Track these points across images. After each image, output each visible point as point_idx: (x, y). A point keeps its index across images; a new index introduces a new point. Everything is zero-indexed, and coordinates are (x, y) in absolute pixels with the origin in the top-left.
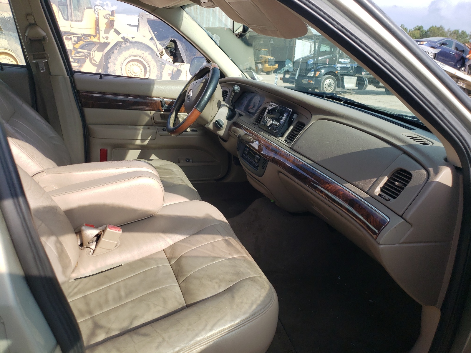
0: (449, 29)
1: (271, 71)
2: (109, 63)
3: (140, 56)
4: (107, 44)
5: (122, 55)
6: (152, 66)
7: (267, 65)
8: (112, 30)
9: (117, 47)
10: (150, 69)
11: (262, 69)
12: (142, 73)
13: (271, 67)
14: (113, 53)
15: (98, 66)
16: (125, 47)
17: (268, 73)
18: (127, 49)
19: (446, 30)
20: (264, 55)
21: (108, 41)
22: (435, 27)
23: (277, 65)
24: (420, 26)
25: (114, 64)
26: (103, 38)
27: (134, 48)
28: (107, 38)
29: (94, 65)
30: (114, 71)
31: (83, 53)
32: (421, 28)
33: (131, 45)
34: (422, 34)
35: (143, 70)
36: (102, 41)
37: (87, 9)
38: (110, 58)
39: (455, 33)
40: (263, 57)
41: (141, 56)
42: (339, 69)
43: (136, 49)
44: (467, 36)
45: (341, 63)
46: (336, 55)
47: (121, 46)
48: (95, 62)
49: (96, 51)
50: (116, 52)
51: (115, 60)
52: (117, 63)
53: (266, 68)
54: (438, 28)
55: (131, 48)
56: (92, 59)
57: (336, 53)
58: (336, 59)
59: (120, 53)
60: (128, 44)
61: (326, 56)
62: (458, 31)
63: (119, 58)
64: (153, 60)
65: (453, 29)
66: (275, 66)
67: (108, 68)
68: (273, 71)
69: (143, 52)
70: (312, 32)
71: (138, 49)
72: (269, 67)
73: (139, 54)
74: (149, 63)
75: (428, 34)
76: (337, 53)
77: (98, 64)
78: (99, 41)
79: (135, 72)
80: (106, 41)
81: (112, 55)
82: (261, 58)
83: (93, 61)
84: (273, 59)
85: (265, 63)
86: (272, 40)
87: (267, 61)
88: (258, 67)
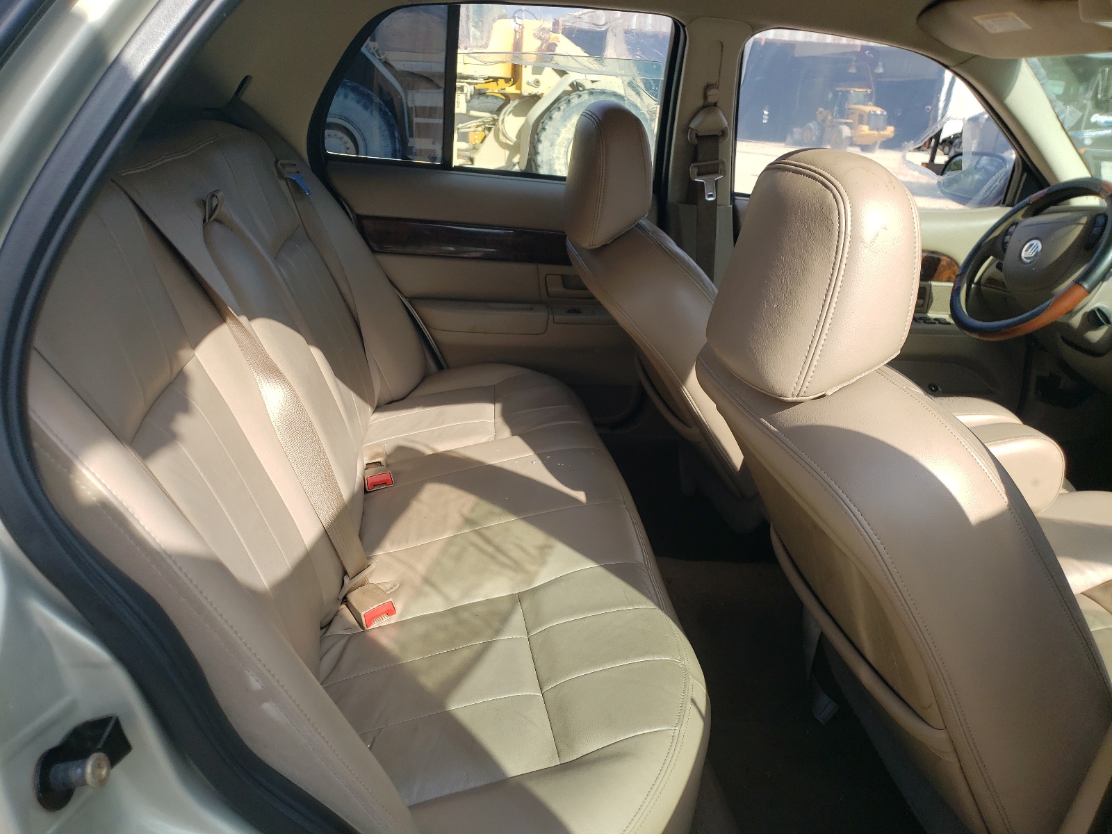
1: (875, 144)
2: (539, 141)
4: (535, 98)
5: (570, 124)
7: (865, 129)
8: (550, 67)
9: (561, 104)
11: (851, 138)
13: (875, 132)
14: (551, 118)
15: (514, 149)
16: (579, 104)
20: (859, 104)
21: (539, 91)
23: (891, 129)
25: (552, 145)
26: (528, 83)
28: (537, 83)
29: (504, 146)
30: (550, 160)
31: (480, 120)
33: (590, 98)
36: (527, 90)
37: (499, 18)
38: (544, 129)
40: (854, 109)
42: (1088, 142)
45: (1096, 126)
47: (568, 102)
48: (507, 138)
49: (511, 114)
50: (556, 115)
52: (558, 141)
53: (863, 136)
56: (501, 134)
59: (565, 118)
60: (585, 98)
63: (563, 130)
66: (884, 129)
67: (536, 153)
68: (879, 143)
72: (871, 132)
76: (1087, 100)
77: (511, 143)
78: (518, 92)
80: (533, 91)
82: (850, 111)
83: (502, 138)
84: (882, 114)
85: (861, 122)
86: (880, 63)
87: (865, 118)
88: (840, 132)
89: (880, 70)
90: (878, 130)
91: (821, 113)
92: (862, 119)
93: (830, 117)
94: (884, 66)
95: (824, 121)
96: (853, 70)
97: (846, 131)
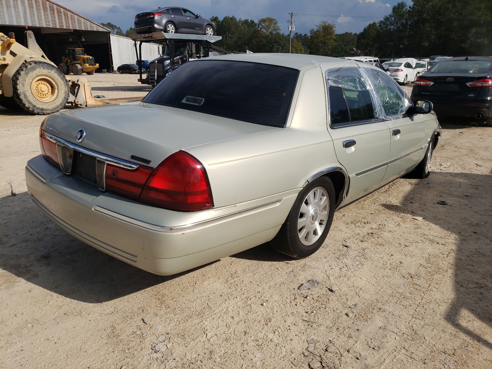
0: (240, 19)
1: (92, 71)
2: (17, 84)
3: (46, 76)
5: (29, 76)
6: (59, 84)
7: (87, 65)
8: (8, 52)
9: (22, 68)
10: (58, 86)
11: (82, 69)
12: (49, 91)
13: (92, 67)
14: (19, 74)
16: (31, 68)
17: (89, 73)
18: (33, 69)
19: (238, 20)
20: (81, 55)
21: (6, 63)
22: (228, 17)
23: (98, 65)
24: (215, 16)
25: (23, 85)
27: (40, 68)
28: (4, 59)
32: (216, 19)
33: (36, 65)
34: (219, 24)
35: (50, 88)
38: (18, 79)
39: (246, 23)
40: (79, 57)
41: (48, 75)
43: (42, 68)
44: (256, 25)
46: (186, 56)
47: (26, 67)
50: (23, 73)
51: (24, 80)
52: (26, 83)
53: (87, 68)
54: (231, 19)
55: (37, 68)
57: (186, 54)
58: (186, 59)
59: (27, 74)
60: (33, 64)
61: (178, 57)
62: (247, 20)
63: (27, 79)
64: (59, 77)
65: (243, 19)
66: (96, 65)
68: (94, 71)
69: (49, 71)
70: (164, 36)
71: (44, 68)
72: (90, 66)
73: (45, 73)
74: (56, 81)
75: (224, 24)
79: (44, 90)
80: (3, 63)
81: (20, 76)
84: (92, 59)
85: (85, 63)
86: (83, 37)
87: (86, 60)
88: (77, 67)
89: (84, 40)
90: (92, 65)
91: (64, 59)
92: (85, 61)
93: (69, 61)
94: (84, 38)
95: (67, 62)
96: (71, 40)
97: (79, 67)
